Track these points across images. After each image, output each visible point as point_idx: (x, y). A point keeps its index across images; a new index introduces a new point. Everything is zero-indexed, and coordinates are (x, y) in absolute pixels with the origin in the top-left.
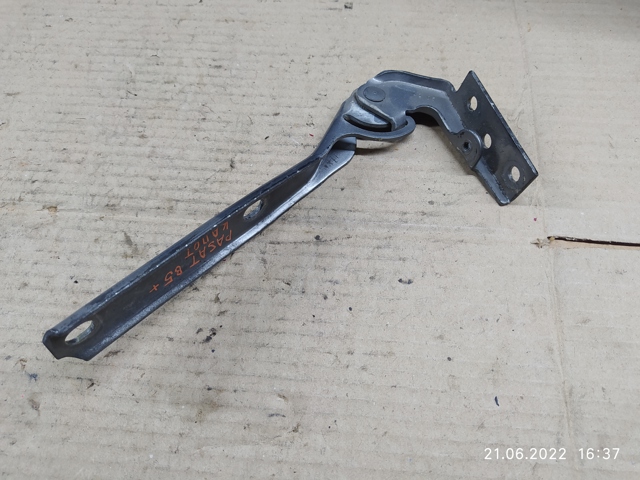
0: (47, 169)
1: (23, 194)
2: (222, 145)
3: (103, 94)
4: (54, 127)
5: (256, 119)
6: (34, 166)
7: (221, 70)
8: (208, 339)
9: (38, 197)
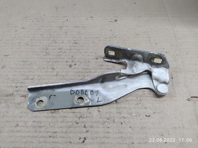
0: (21, 82)
1: (13, 92)
2: (80, 70)
3: (38, 54)
4: (22, 67)
5: (90, 60)
6: (16, 81)
7: (77, 44)
8: (84, 141)
9: (19, 92)
